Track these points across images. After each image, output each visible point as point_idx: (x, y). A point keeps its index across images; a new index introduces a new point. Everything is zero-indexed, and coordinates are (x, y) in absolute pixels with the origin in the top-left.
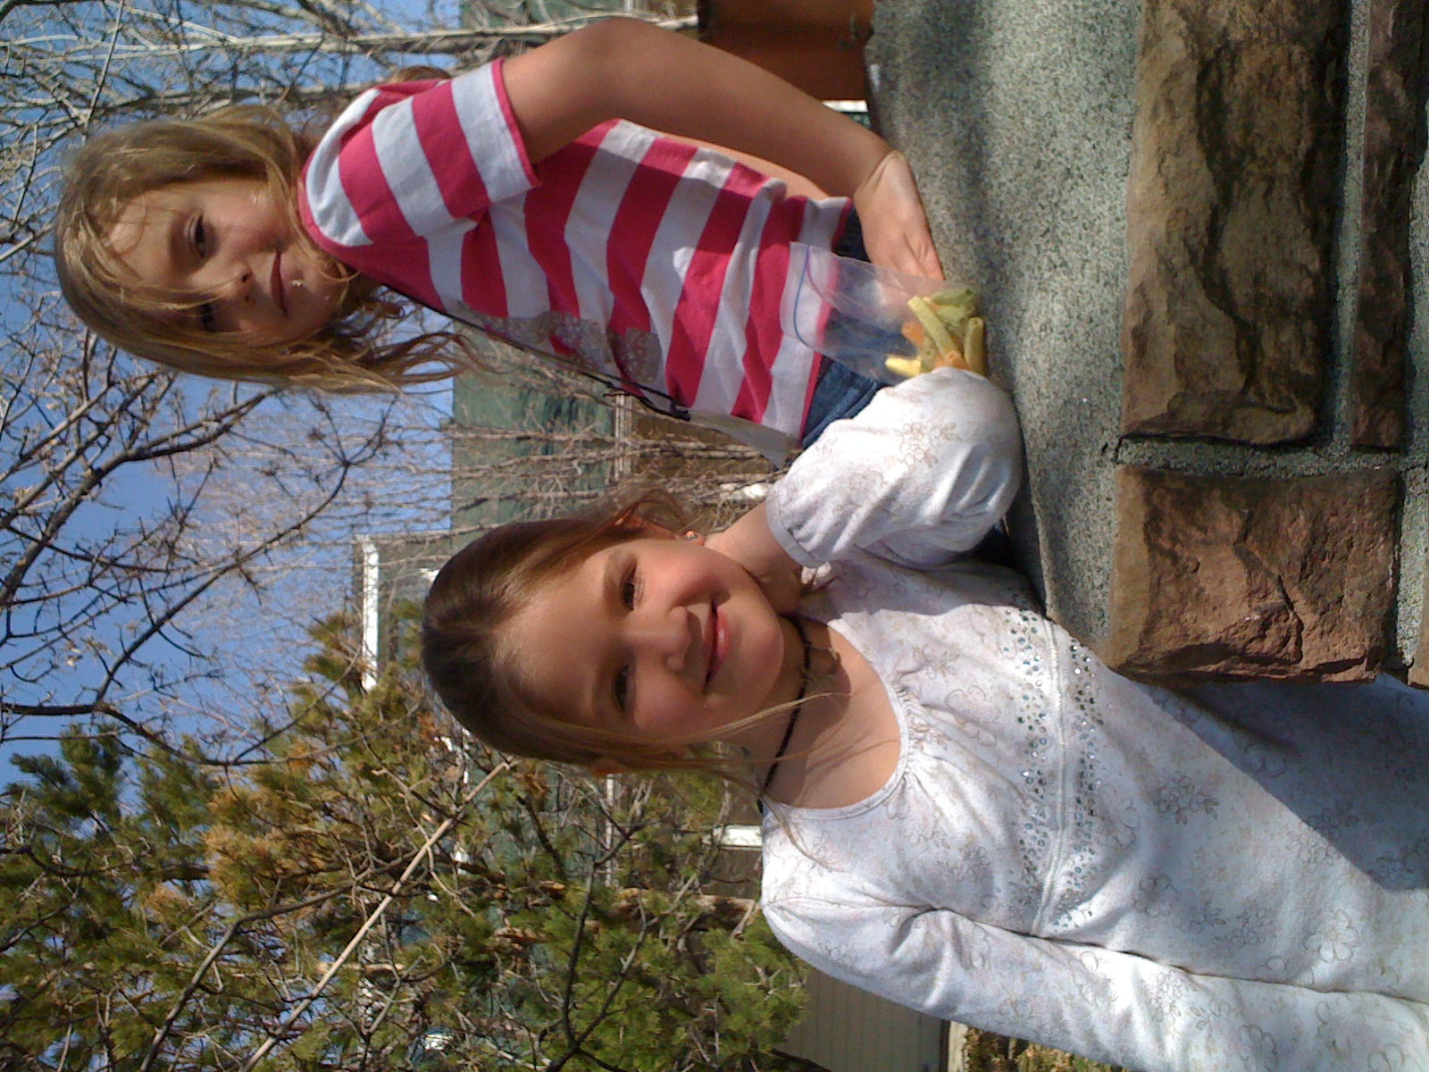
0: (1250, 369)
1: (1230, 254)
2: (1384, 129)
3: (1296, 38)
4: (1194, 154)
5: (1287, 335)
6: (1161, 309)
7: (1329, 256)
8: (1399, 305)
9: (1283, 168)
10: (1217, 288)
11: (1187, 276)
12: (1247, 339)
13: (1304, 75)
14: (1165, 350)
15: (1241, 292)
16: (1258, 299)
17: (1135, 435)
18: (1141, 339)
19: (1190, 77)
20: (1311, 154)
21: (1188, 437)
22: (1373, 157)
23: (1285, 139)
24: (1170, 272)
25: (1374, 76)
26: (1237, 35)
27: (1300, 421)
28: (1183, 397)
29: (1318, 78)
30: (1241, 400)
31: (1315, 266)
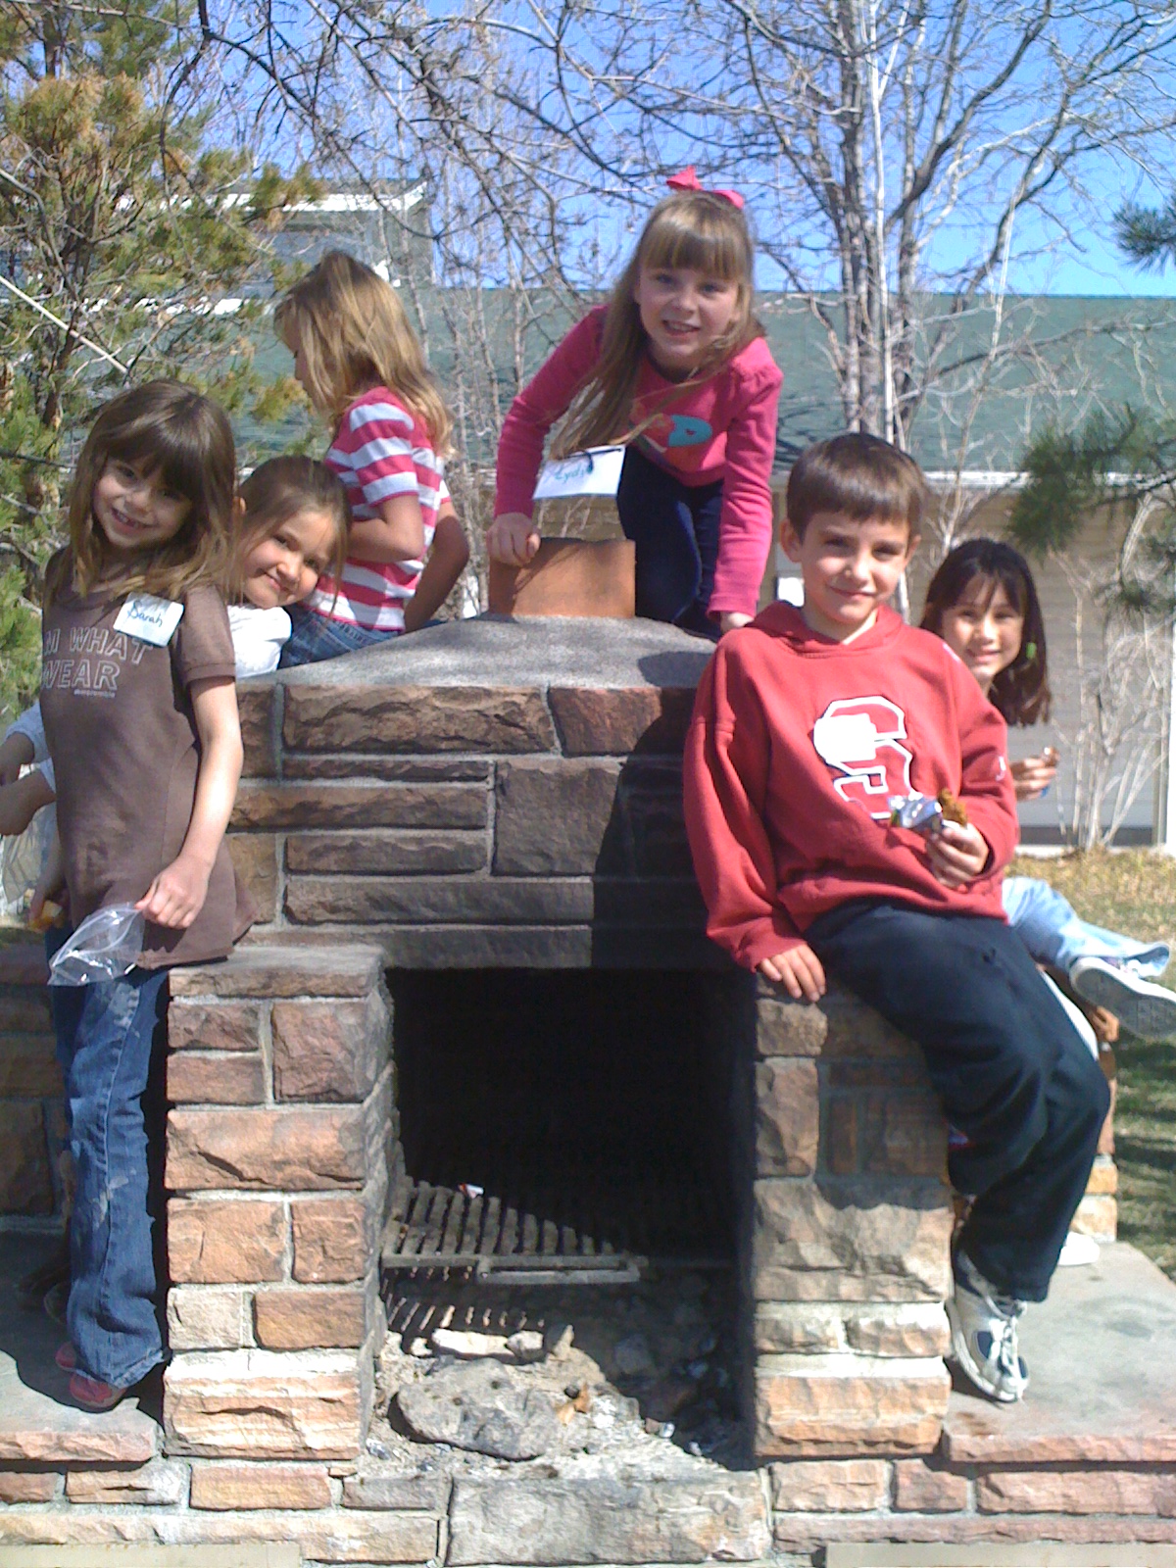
0: (307, 723)
1: (347, 717)
2: (390, 765)
3: (418, 735)
4: (378, 702)
5: (320, 736)
6: (327, 694)
7: (348, 749)
8: (332, 773)
9: (375, 732)
10: (335, 712)
11: (338, 702)
12: (317, 722)
13: (406, 738)
14: (313, 696)
15: (334, 720)
16: (332, 725)
17: (286, 689)
18: (317, 688)
19: (403, 700)
20: (380, 741)
21: (286, 706)
22: (381, 763)
23: (385, 733)
24: (339, 696)
25: (408, 762)
26: (418, 715)
27: (291, 742)
28: (298, 702)
29: (406, 743)
30: (297, 721)
31: (344, 744)
